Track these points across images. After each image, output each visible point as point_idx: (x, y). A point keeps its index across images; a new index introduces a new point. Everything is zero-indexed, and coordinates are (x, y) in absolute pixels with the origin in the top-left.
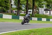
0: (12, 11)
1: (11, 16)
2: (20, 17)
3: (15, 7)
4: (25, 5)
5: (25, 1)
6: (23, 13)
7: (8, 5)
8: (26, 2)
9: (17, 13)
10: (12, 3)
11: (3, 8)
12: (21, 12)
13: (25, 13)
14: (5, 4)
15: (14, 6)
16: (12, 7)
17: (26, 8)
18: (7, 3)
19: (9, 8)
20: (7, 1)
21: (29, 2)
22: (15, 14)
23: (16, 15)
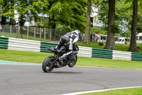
1: (90, 49)
2: (114, 52)
3: (101, 25)
4: (127, 20)
5: (128, 9)
6: (122, 41)
7: (81, 21)
8: (130, 13)
9: (105, 41)
10: (94, 15)
11: (69, 27)
12: (116, 39)
13: (129, 43)
14: (73, 17)
15: (98, 24)
16: (92, 26)
17: (132, 29)
18: (80, 14)
19: (84, 28)
20: (79, 9)
21: (139, 13)
22: (101, 44)
23: (103, 47)
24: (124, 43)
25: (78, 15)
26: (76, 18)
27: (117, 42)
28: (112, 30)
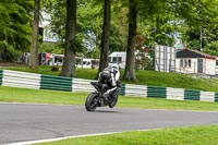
0: (40, 58)
1: (38, 76)
2: (75, 80)
3: (55, 39)
4: (95, 32)
5: (96, 16)
7: (25, 33)
8: (99, 21)
9: (61, 64)
10: (44, 24)
11: (5, 42)
12: (78, 62)
13: (97, 67)
14: (12, 27)
15: (50, 38)
16: (41, 41)
17: (102, 46)
18: (22, 23)
19: (29, 43)
20: (20, 15)
21: (112, 22)
22: (55, 69)
23: (58, 73)
24: (89, 67)
25: (19, 25)
26: (16, 29)
27: (79, 66)
28: (72, 47)
